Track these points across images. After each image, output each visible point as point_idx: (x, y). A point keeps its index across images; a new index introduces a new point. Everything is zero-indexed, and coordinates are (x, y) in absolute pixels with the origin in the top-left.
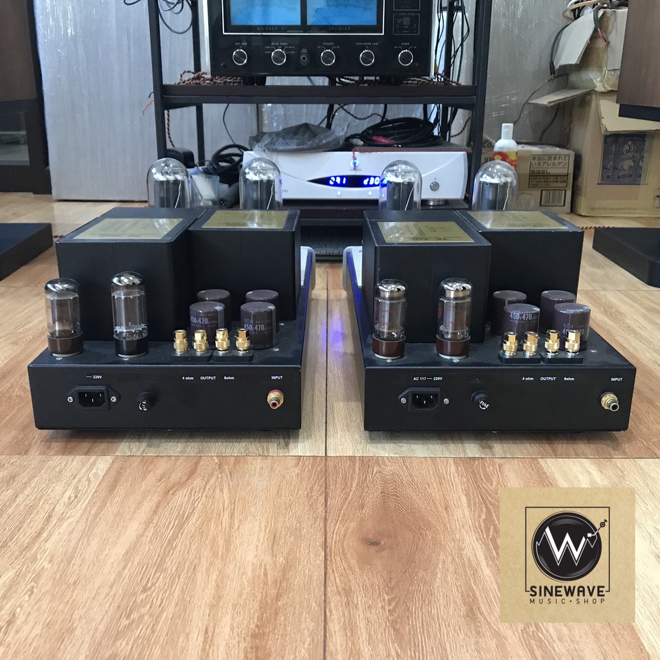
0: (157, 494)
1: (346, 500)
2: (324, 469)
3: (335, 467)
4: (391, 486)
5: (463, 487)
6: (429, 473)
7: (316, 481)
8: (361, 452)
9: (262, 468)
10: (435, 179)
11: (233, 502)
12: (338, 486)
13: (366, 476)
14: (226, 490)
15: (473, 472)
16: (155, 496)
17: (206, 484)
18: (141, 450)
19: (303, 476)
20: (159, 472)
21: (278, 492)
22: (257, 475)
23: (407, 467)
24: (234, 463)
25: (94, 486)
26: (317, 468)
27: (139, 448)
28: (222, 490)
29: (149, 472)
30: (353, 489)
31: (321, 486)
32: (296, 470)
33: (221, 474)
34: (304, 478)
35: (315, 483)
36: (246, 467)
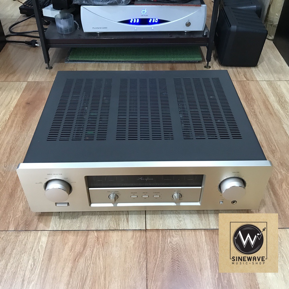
0: (70, 262)
1: (156, 265)
2: (145, 240)
3: (150, 238)
4: (176, 254)
5: (208, 253)
6: (193, 242)
8: (162, 226)
9: (117, 240)
11: (105, 268)
12: (152, 253)
13: (164, 247)
14: (101, 258)
15: (213, 241)
16: (70, 264)
17: (92, 253)
18: (61, 225)
19: (136, 247)
20: (70, 244)
21: (125, 259)
22: (115, 246)
23: (183, 238)
24: (104, 237)
25: (41, 256)
26: (142, 239)
27: (60, 225)
28: (99, 258)
29: (66, 244)
30: (159, 256)
31: (144, 254)
32: (133, 242)
33: (99, 245)
34: (136, 248)
35: (141, 252)
36: (110, 240)
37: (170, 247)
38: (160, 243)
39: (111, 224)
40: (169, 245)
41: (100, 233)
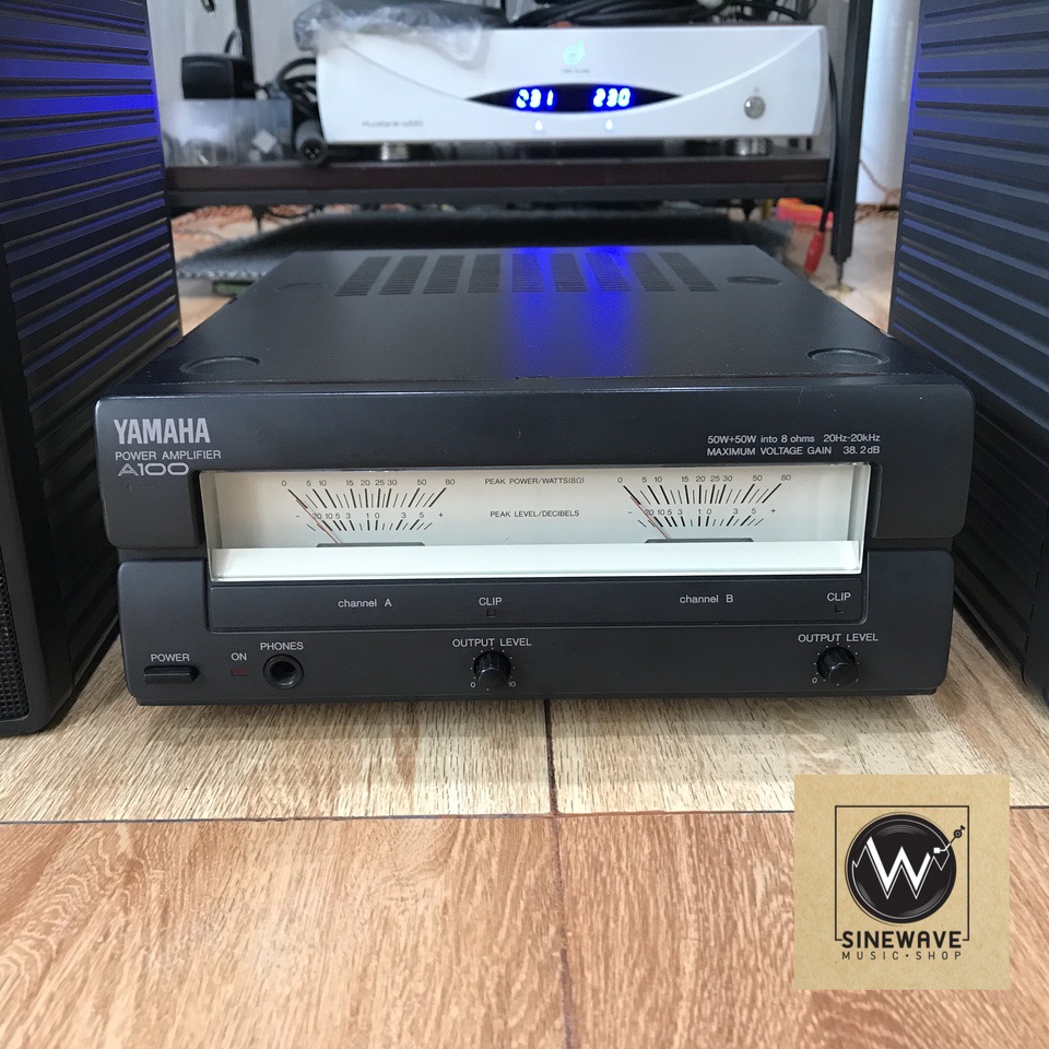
3: (596, 867)
7: (520, 940)
9: (301, 874)
10: (757, 90)
12: (619, 965)
13: (729, 917)
19: (466, 918)
21: (354, 1013)
22: (275, 915)
26: (522, 873)
28: (104, 1006)
31: (544, 970)
32: (439, 887)
33: (126, 910)
34: (469, 928)
35: (518, 956)
36: (236, 876)
37: (777, 917)
38: (690, 892)
39: (265, 789)
40: (774, 905)
41: (164, 838)
